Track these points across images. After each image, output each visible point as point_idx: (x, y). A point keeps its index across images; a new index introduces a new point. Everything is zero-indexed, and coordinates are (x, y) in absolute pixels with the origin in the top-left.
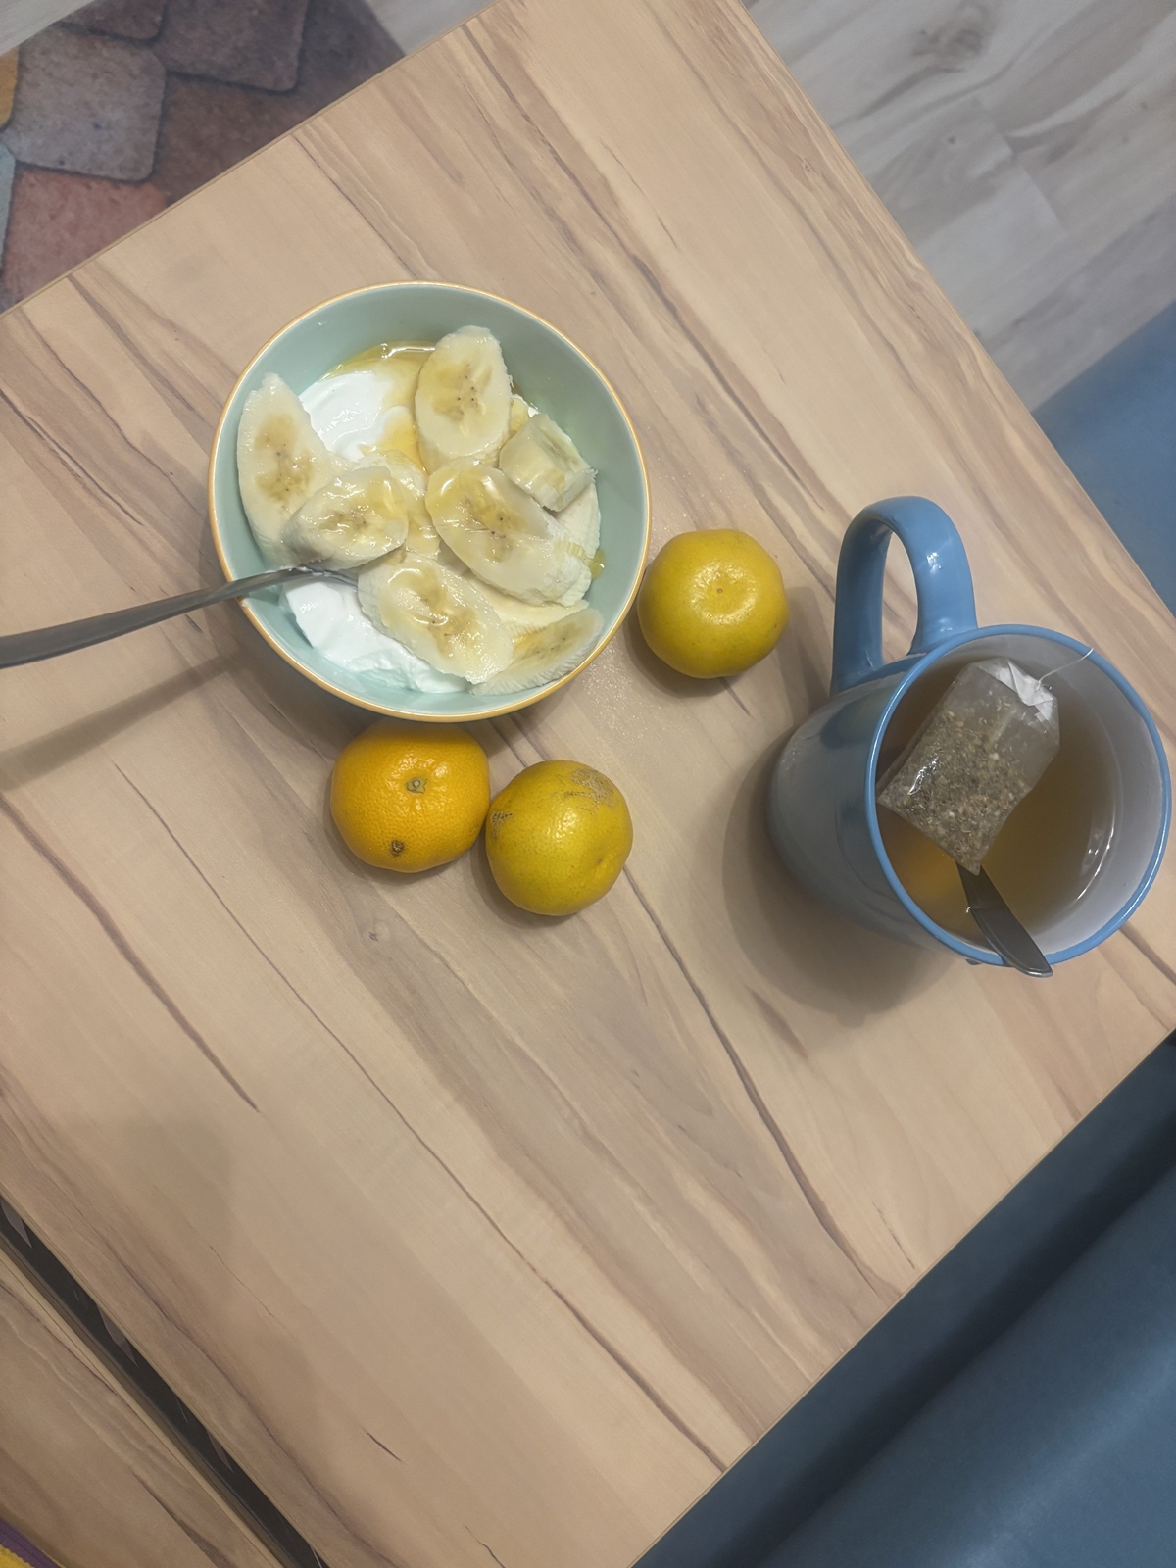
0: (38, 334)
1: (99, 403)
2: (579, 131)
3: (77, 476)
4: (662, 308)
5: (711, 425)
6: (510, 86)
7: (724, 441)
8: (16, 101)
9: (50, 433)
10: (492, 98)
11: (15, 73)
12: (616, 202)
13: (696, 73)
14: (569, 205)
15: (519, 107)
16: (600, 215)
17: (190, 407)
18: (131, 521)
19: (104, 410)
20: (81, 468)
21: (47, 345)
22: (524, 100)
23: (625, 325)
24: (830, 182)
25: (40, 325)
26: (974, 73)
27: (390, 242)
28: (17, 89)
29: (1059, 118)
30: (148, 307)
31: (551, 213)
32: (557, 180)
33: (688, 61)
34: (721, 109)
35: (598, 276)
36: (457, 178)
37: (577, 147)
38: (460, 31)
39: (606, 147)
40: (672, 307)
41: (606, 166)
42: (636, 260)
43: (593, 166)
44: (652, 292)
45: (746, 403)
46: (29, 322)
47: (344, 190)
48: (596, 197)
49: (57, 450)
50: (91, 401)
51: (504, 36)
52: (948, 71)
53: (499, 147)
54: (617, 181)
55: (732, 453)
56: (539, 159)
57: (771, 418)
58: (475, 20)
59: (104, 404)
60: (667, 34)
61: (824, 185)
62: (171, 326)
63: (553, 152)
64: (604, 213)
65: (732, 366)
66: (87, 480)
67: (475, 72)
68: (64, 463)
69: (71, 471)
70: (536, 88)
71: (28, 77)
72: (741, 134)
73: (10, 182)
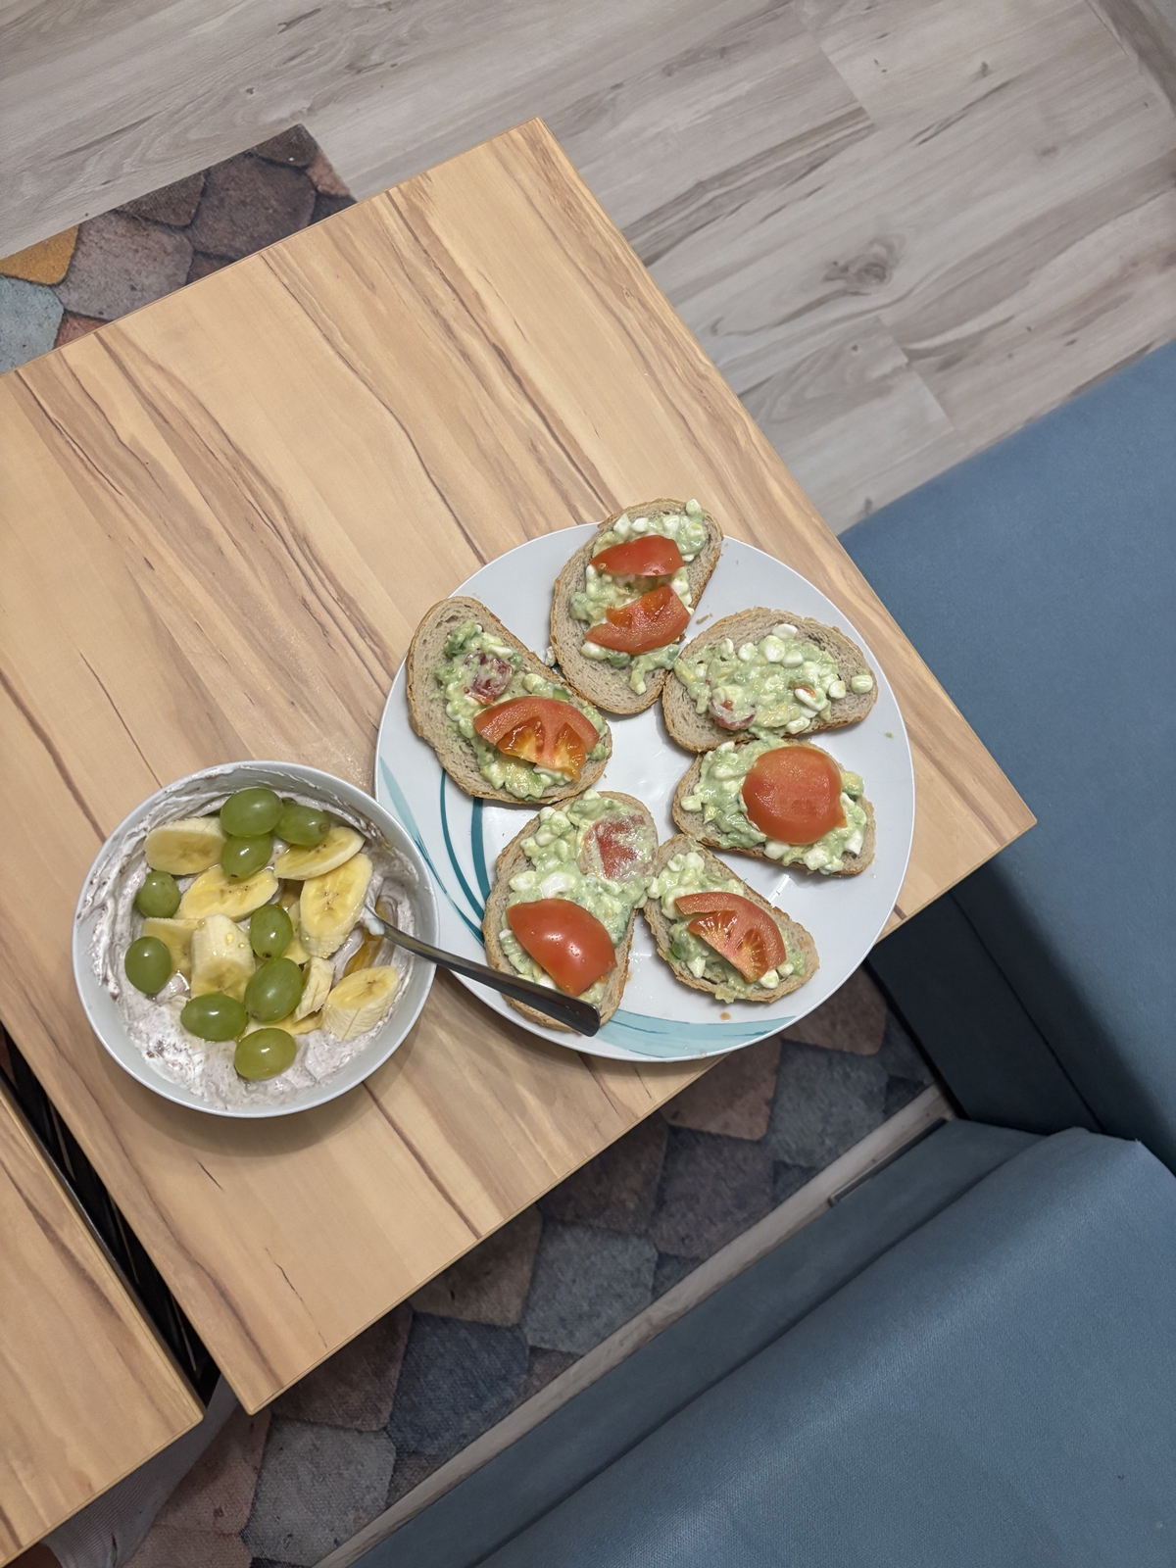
0: (69, 368)
1: (104, 414)
2: (462, 262)
3: (82, 460)
4: (511, 380)
5: (540, 461)
6: (415, 232)
7: (549, 473)
8: (71, 265)
9: (68, 431)
10: (402, 238)
11: (73, 245)
12: (483, 308)
13: (550, 230)
14: (449, 308)
15: (420, 245)
16: (471, 316)
17: (166, 421)
18: (114, 492)
19: (106, 418)
20: (85, 455)
21: (74, 375)
22: (424, 241)
23: (483, 389)
24: (644, 304)
25: (71, 363)
26: (877, 296)
27: (320, 325)
28: (73, 257)
29: (950, 336)
30: (146, 356)
31: (436, 313)
32: (442, 292)
33: (544, 221)
34: (566, 254)
35: (465, 356)
36: (372, 287)
37: (459, 272)
38: (384, 195)
39: (480, 273)
40: (519, 380)
41: (478, 284)
42: (495, 347)
43: (470, 284)
44: (505, 368)
45: (568, 448)
46: (65, 361)
47: (292, 290)
48: (471, 303)
49: (71, 442)
50: (99, 413)
51: (414, 200)
52: (856, 294)
53: (403, 269)
54: (487, 298)
55: (554, 482)
56: (432, 278)
57: (586, 460)
58: (395, 189)
59: (107, 415)
60: (532, 204)
61: (639, 306)
62: (160, 368)
63: (442, 274)
64: (474, 315)
65: (560, 423)
66: (88, 463)
67: (392, 222)
68: (74, 450)
69: (79, 456)
70: (433, 233)
71: (83, 248)
72: (581, 271)
73: (57, 325)
